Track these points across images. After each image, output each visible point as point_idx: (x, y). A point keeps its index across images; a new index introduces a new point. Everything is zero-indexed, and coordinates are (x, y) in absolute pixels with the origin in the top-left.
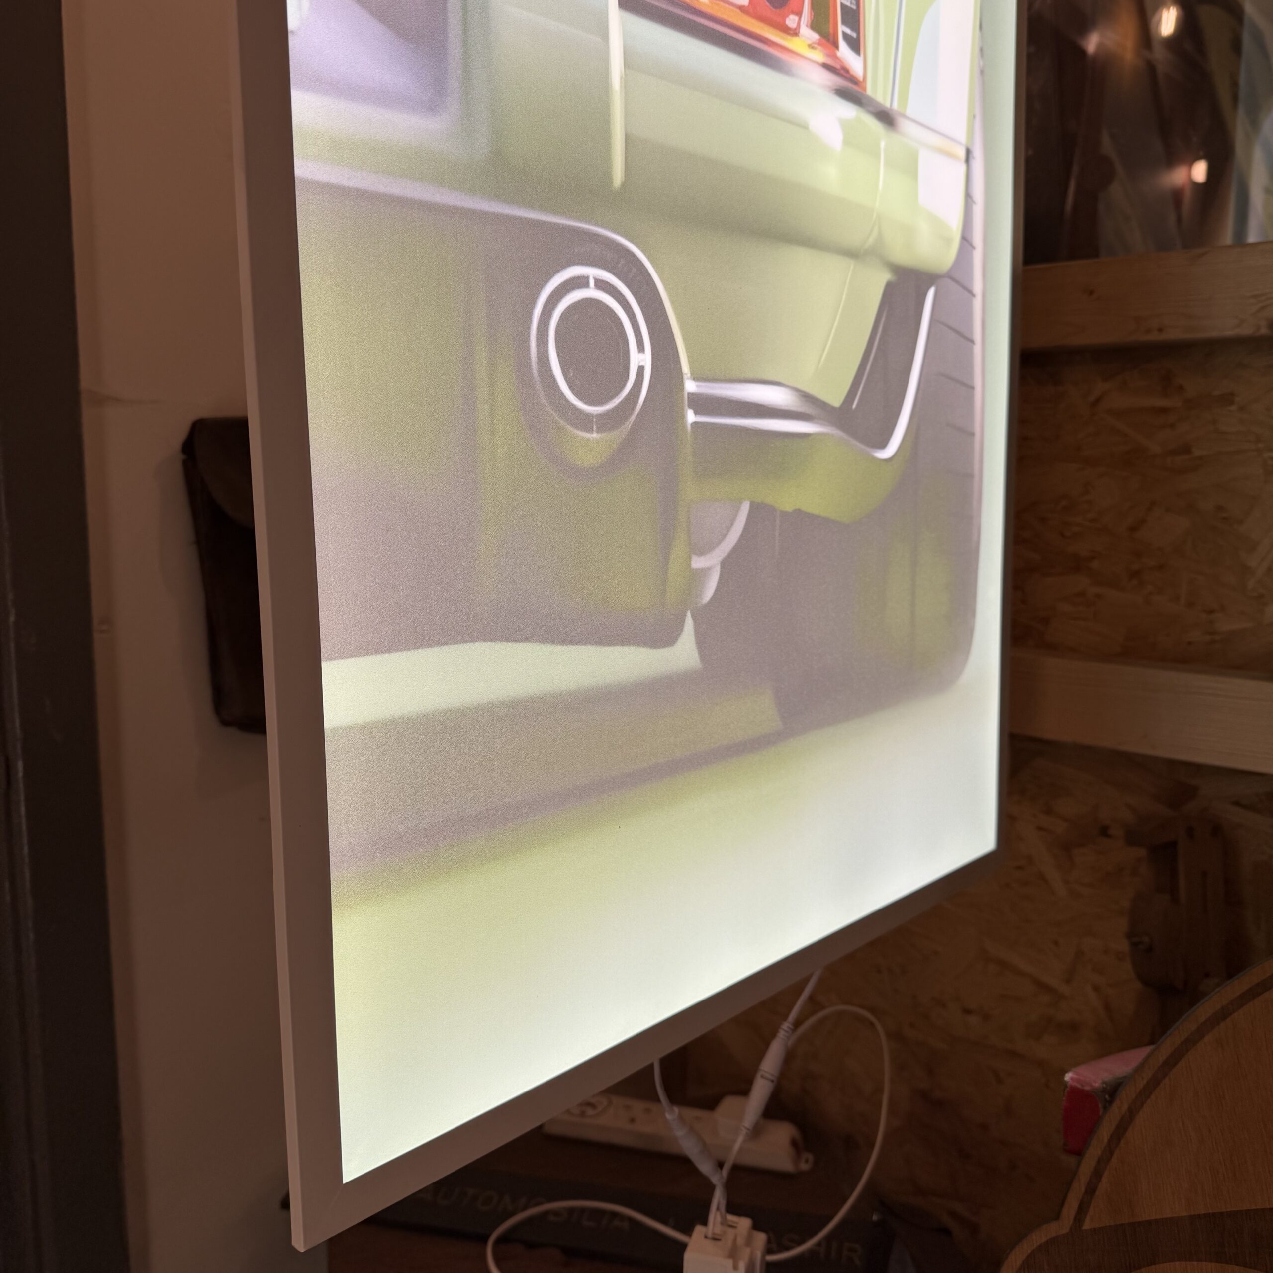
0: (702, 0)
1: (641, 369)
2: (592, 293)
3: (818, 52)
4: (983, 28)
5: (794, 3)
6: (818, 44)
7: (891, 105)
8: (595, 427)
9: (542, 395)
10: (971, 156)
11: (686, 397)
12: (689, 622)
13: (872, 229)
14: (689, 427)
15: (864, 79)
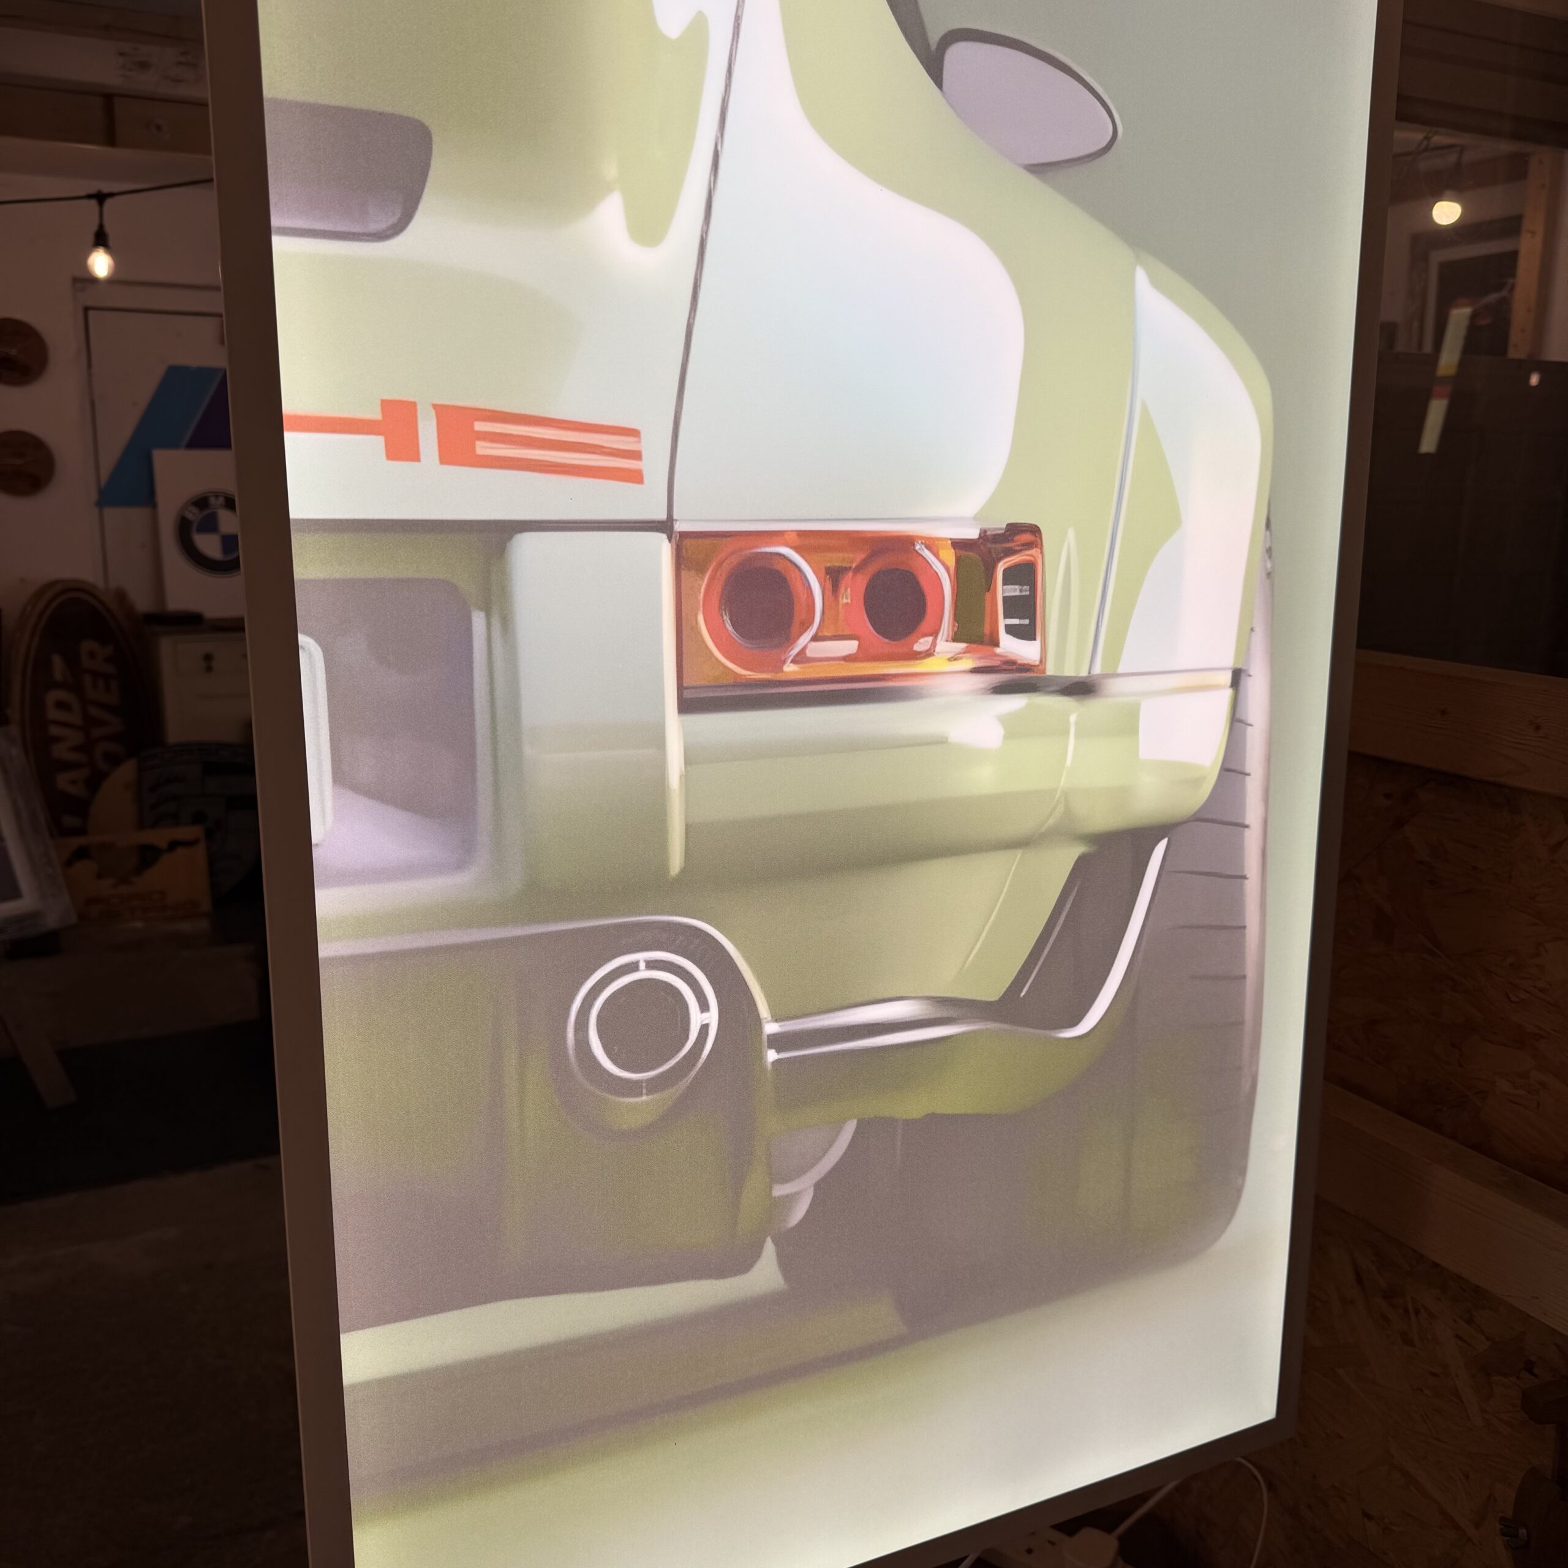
0: (790, 668)
1: (704, 1029)
2: (643, 974)
3: (964, 660)
4: (1273, 526)
5: (925, 625)
6: (965, 653)
7: (1089, 673)
8: (644, 1091)
9: (580, 1077)
10: (1243, 676)
11: (765, 1038)
12: (769, 1248)
13: (1054, 809)
14: (769, 1066)
15: (1041, 661)
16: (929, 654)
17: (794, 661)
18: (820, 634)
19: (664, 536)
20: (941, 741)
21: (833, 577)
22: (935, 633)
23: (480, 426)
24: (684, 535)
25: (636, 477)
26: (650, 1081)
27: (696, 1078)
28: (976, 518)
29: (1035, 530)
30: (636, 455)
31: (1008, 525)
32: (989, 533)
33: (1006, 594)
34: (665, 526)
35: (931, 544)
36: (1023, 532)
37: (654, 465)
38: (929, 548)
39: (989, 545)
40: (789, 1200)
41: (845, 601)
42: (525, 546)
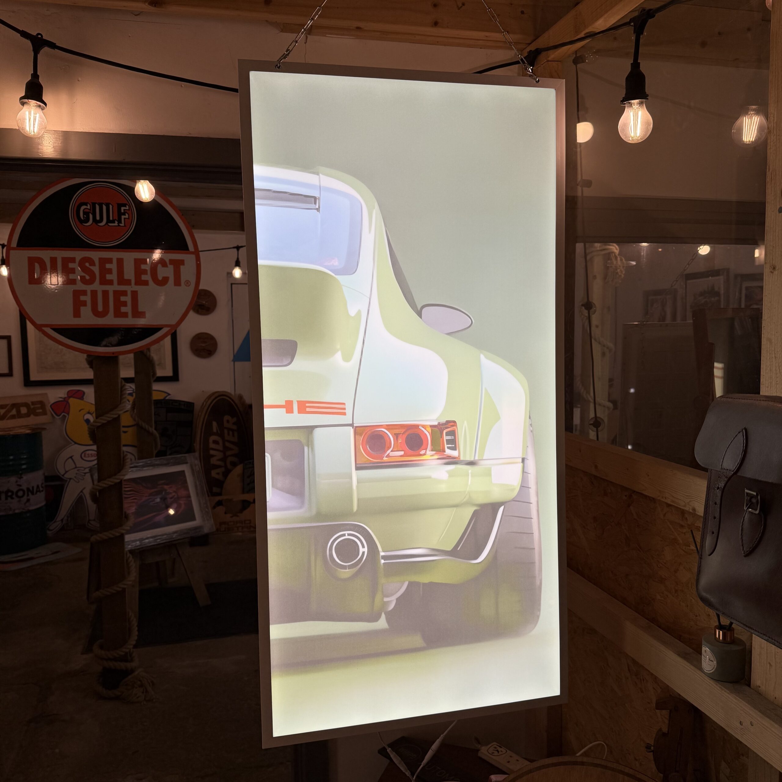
0: (385, 459)
1: (363, 553)
2: (347, 537)
3: (435, 456)
4: (532, 418)
5: (423, 447)
6: (435, 454)
7: (474, 459)
8: (347, 568)
9: (330, 563)
10: (525, 460)
11: (381, 557)
12: (383, 616)
13: (465, 497)
14: (382, 564)
15: (459, 456)
16: (424, 454)
17: (386, 457)
18: (393, 450)
19: (351, 427)
20: (430, 478)
21: (396, 436)
22: (426, 449)
23: (307, 405)
24: (356, 427)
25: (344, 414)
26: (349, 566)
27: (361, 566)
28: (436, 419)
29: (454, 422)
30: (344, 409)
31: (446, 421)
32: (440, 423)
33: (447, 439)
34: (352, 425)
35: (424, 426)
36: (451, 422)
37: (349, 411)
38: (423, 427)
39: (441, 426)
40: (388, 603)
41: (400, 441)
42: (317, 431)
